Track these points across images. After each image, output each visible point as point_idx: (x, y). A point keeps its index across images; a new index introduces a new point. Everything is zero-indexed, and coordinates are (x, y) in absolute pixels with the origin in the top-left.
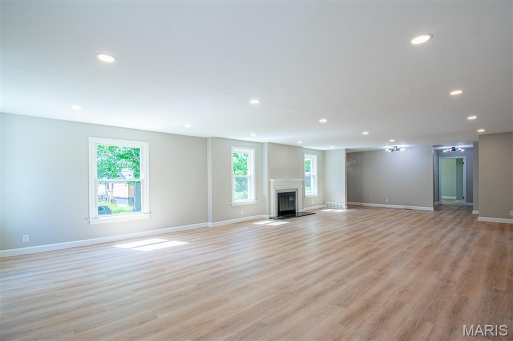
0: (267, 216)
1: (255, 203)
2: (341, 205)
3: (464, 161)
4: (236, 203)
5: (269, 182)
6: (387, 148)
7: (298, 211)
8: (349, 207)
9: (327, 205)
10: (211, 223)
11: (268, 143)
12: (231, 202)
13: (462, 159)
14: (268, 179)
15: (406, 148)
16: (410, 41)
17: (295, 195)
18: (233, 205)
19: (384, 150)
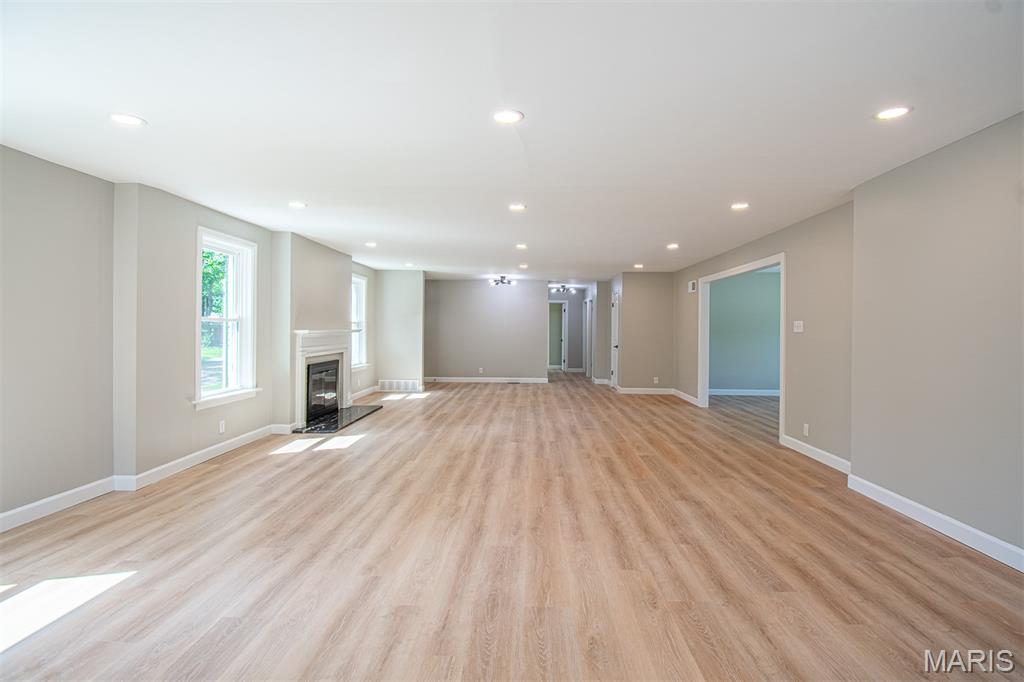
0: (287, 428)
1: (254, 395)
2: (414, 384)
3: (566, 307)
4: (208, 402)
5: (293, 337)
6: (492, 277)
7: (342, 404)
8: (429, 386)
9: (383, 387)
10: (134, 478)
11: (293, 233)
12: (192, 398)
13: (561, 304)
14: (292, 329)
15: (518, 280)
16: (878, 113)
17: (337, 370)
18: (198, 409)
19: (486, 280)
